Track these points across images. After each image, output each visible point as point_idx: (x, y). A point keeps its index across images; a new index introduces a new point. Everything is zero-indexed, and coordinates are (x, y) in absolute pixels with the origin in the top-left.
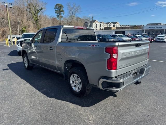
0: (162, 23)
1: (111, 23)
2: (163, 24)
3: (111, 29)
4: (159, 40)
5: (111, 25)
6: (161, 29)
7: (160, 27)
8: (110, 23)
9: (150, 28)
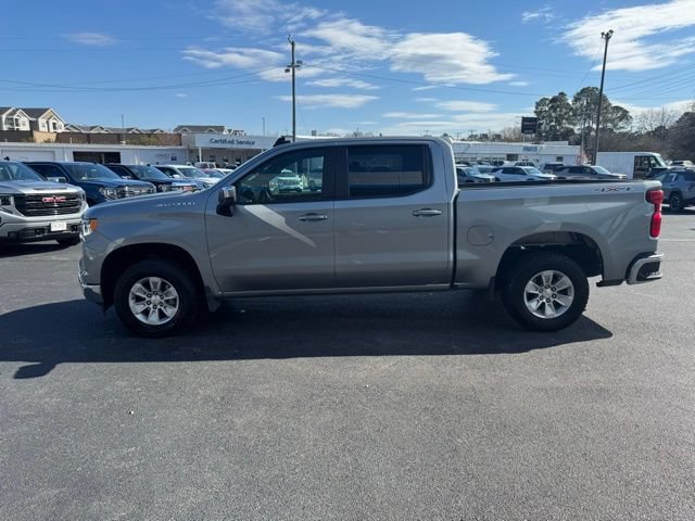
0: (226, 128)
1: (14, 112)
2: (230, 131)
3: (33, 141)
4: (285, 187)
5: (20, 122)
6: (253, 147)
7: (248, 143)
8: (9, 108)
9: (216, 141)
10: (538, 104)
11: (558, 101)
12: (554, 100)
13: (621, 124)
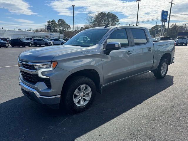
10: (48, 22)
11: (53, 22)
12: (52, 21)
13: (69, 29)
